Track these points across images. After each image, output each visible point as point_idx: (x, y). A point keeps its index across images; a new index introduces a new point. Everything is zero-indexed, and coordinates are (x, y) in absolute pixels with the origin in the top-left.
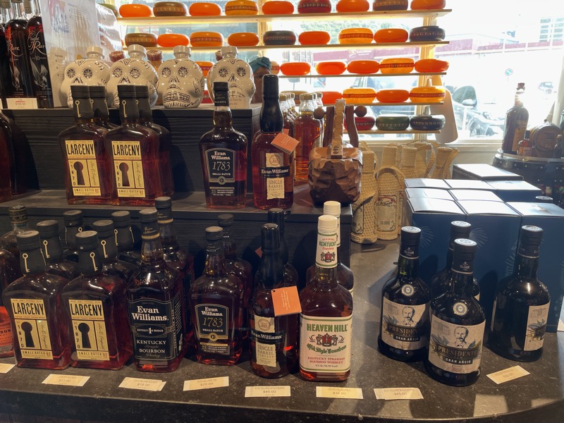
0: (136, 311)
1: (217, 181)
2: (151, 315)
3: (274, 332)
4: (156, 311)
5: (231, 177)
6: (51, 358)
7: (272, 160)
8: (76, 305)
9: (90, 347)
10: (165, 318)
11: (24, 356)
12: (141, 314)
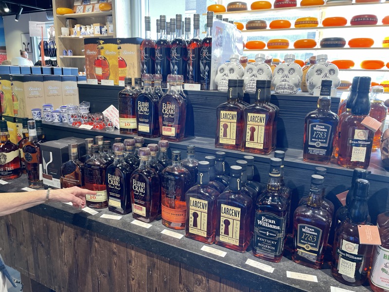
0: (261, 219)
1: (315, 144)
2: (270, 224)
3: (357, 254)
4: (274, 222)
5: (325, 143)
6: (205, 236)
7: (359, 134)
8: (225, 208)
9: (228, 235)
10: (278, 228)
11: (190, 231)
12: (263, 222)
